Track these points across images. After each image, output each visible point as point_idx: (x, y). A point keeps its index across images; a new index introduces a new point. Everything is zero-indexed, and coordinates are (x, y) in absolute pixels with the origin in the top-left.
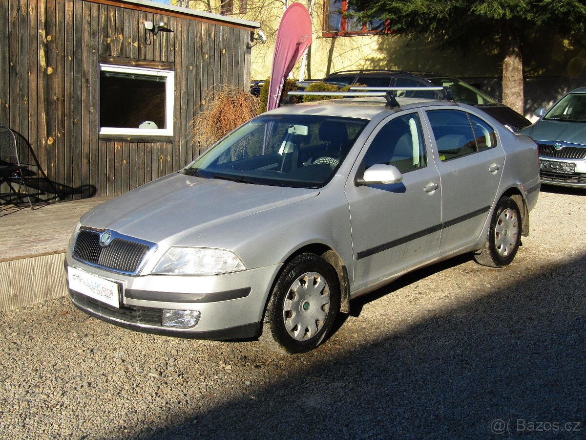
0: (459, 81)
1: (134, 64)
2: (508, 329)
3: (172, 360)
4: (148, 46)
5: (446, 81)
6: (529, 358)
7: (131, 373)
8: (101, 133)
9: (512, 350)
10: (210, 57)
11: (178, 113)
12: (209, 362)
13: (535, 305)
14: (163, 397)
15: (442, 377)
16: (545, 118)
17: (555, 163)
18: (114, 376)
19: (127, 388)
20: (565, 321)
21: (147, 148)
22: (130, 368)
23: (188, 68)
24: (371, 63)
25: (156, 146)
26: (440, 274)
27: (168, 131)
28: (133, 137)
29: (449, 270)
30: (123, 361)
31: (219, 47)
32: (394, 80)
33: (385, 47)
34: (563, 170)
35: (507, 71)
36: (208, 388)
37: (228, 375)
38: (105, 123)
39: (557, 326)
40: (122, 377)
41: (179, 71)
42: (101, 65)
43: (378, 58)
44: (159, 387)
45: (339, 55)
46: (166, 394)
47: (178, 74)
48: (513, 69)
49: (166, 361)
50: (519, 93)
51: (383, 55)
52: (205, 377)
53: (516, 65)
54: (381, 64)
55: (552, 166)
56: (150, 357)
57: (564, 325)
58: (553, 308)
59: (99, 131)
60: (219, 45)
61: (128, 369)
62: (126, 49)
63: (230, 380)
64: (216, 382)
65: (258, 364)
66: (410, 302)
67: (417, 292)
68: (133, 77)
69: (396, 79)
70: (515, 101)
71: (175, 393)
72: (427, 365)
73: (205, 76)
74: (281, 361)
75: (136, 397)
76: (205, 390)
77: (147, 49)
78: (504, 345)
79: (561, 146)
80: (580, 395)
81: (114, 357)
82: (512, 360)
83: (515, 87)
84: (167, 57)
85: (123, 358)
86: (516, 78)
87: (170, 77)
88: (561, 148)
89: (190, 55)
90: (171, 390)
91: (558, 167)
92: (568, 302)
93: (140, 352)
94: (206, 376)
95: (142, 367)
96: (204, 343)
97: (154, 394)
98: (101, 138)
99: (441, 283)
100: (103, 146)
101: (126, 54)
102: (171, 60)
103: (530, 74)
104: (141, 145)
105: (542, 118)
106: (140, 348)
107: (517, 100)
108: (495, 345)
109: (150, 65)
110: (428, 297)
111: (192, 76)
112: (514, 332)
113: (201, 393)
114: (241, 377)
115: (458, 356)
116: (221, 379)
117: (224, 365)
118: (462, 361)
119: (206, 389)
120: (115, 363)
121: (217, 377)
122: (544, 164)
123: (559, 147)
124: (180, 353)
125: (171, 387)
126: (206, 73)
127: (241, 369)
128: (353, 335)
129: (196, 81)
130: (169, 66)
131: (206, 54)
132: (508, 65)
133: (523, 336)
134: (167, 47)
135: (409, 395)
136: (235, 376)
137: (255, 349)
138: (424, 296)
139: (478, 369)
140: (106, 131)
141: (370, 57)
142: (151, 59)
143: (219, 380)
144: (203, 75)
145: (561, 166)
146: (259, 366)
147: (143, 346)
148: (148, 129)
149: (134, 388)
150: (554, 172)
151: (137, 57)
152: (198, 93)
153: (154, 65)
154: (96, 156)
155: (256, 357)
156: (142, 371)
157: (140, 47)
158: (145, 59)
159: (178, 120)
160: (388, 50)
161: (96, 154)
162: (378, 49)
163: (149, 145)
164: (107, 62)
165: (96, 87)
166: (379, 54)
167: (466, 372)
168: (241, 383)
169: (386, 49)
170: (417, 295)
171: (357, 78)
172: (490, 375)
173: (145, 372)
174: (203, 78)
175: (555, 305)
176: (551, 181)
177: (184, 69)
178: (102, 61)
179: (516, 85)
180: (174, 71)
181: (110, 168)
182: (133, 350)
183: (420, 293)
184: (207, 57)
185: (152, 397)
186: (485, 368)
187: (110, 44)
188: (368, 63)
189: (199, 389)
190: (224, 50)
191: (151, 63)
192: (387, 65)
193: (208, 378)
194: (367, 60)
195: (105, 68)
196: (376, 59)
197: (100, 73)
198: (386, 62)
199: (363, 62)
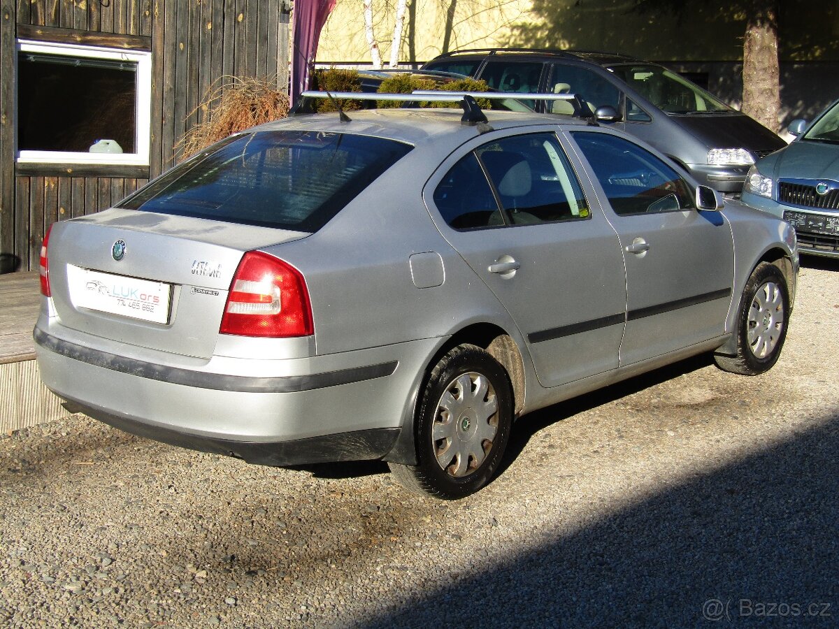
0: (664, 70)
1: (79, 39)
2: (689, 509)
3: (106, 561)
4: (103, 8)
5: (641, 69)
6: (715, 560)
7: (33, 583)
8: (19, 160)
9: (689, 546)
10: (215, 28)
11: (158, 125)
12: (171, 565)
13: (745, 468)
14: (82, 625)
15: (562, 592)
16: (806, 137)
17: (815, 218)
18: (4, 588)
19: (22, 609)
20: (790, 496)
21: (102, 187)
22: (33, 574)
23: (175, 46)
24: (521, 34)
25: (118, 183)
26: (592, 413)
27: (141, 157)
28: (77, 168)
29: (609, 405)
30: (23, 563)
31: (231, 11)
32: (548, 66)
33: (545, 5)
34: (829, 230)
35: (750, 51)
36: (160, 609)
37: (198, 587)
38: (26, 142)
39: (775, 504)
40: (17, 590)
41: (159, 53)
42: (20, 41)
43: (533, 24)
44: (77, 608)
45: (465, 18)
46: (88, 620)
47: (158, 57)
48: (762, 49)
49: (95, 562)
50: (771, 90)
51: (543, 18)
52: (159, 592)
53: (767, 42)
54: (539, 35)
55: (811, 223)
56: (69, 555)
57: (787, 502)
58: (773, 472)
59: (17, 156)
60: (231, 6)
61: (29, 576)
62: (64, 13)
63: (200, 596)
64: (176, 599)
65: (252, 569)
66: (532, 461)
67: (546, 444)
68: (78, 63)
69: (552, 65)
70: (765, 105)
71: (103, 618)
72: (540, 571)
73: (207, 60)
74: (294, 564)
75: (37, 625)
76: (155, 614)
77: (103, 13)
78: (677, 537)
79: (827, 188)
80: (788, 623)
81: (9, 556)
82: (687, 562)
83: (764, 80)
84: (139, 27)
85: (24, 558)
86: (766, 65)
87: (144, 63)
88: (827, 191)
89: (179, 23)
90: (97, 613)
91: (821, 224)
92: (802, 463)
93: (54, 547)
94: (161, 589)
95: (54, 575)
96: (166, 533)
97: (66, 620)
98: (20, 170)
99: (590, 428)
100: (23, 183)
101: (64, 24)
102: (146, 32)
103: (800, 55)
104: (91, 181)
105: (800, 137)
106: (55, 540)
107: (769, 103)
108: (662, 538)
109: (107, 41)
110: (566, 452)
111: (183, 61)
112: (700, 515)
113: (149, 619)
114: (221, 590)
115: (595, 555)
116: (186, 594)
117: (194, 570)
118: (601, 564)
119: (158, 612)
120: (9, 565)
121: (179, 591)
122: (797, 218)
123: (824, 190)
124: (123, 549)
125: (98, 609)
126: (208, 54)
127: (223, 577)
128: (424, 518)
129: (191, 70)
130: (142, 42)
131: (209, 22)
132: (752, 42)
133: (712, 522)
134: (139, 11)
135: (500, 623)
136: (211, 589)
137: (251, 543)
138: (558, 450)
139: (625, 579)
140: (29, 157)
141: (519, 23)
142: (110, 30)
143: (182, 596)
144: (203, 60)
145: (826, 223)
146: (253, 572)
147: (60, 537)
148: (104, 154)
149: (34, 610)
150: (815, 234)
151: (84, 26)
152: (195, 90)
153: (114, 41)
154: (10, 201)
155: (251, 557)
156: (52, 580)
157: (90, 10)
158: (99, 32)
159: (158, 139)
160: (551, 12)
161: (10, 197)
162: (533, 10)
163: (106, 181)
164: (30, 37)
165: (11, 80)
166: (535, 19)
167: (604, 583)
168: (218, 602)
169: (547, 10)
170: (547, 451)
171: (485, 61)
172: (644, 589)
173: (58, 583)
174: (203, 64)
175: (777, 468)
176: (811, 248)
177: (169, 49)
178: (21, 34)
179: (767, 76)
180: (151, 51)
181: (36, 222)
182: (43, 544)
183: (551, 446)
184: (209, 27)
185: (63, 625)
186: (637, 577)
187: (35, 4)
188: (516, 32)
189: (146, 611)
190: (241, 16)
191: (109, 39)
192: (549, 37)
193: (163, 593)
194: (513, 28)
195: (27, 46)
196: (531, 27)
197: (19, 56)
198: (547, 33)
199: (508, 32)
